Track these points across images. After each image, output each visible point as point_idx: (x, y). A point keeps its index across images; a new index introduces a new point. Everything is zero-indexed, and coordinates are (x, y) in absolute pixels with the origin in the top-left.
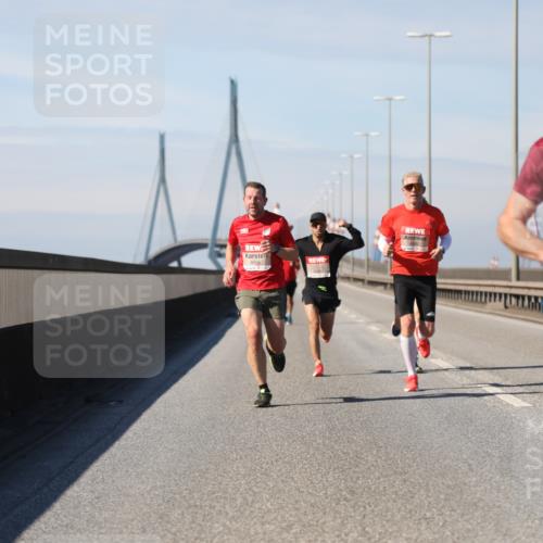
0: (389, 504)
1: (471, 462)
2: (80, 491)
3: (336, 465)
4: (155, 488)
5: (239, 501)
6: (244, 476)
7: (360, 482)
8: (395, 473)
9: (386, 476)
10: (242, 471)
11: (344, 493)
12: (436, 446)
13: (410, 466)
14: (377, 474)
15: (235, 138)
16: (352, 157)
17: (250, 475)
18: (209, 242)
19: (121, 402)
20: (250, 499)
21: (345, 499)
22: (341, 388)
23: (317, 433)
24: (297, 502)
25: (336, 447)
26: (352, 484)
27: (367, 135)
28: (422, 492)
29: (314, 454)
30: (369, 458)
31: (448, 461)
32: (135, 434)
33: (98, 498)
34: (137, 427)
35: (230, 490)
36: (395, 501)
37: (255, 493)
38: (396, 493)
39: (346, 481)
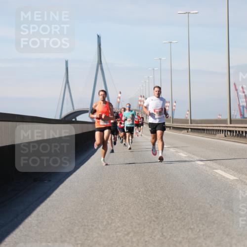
0: (174, 223)
1: (211, 203)
2: (32, 220)
3: (149, 206)
4: (66, 218)
5: (105, 223)
6: (107, 212)
7: (160, 213)
8: (177, 209)
9: (173, 210)
10: (106, 210)
11: (153, 218)
12: (195, 197)
13: (183, 206)
14: (168, 210)
15: (100, 62)
16: (154, 69)
17: (110, 211)
18: (89, 110)
19: (50, 181)
20: (110, 222)
21: (154, 221)
22: (151, 173)
23: (140, 192)
24: (132, 222)
25: (149, 198)
26: (157, 214)
27: (160, 59)
28: (189, 217)
29: (139, 202)
30: (165, 203)
31: (200, 204)
32: (56, 194)
33: (40, 223)
34: (57, 192)
35: (101, 218)
36: (176, 221)
37: (112, 219)
38: (177, 218)
39: (154, 213)
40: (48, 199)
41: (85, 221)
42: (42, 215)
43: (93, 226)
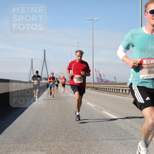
4: (30, 121)
15: (45, 60)
20: (46, 123)
25: (62, 114)
27: (68, 59)
29: (58, 115)
30: (67, 116)
34: (27, 110)
35: (43, 121)
39: (63, 119)
40: (23, 113)
41: (37, 122)
42: (20, 120)
43: (39, 124)
